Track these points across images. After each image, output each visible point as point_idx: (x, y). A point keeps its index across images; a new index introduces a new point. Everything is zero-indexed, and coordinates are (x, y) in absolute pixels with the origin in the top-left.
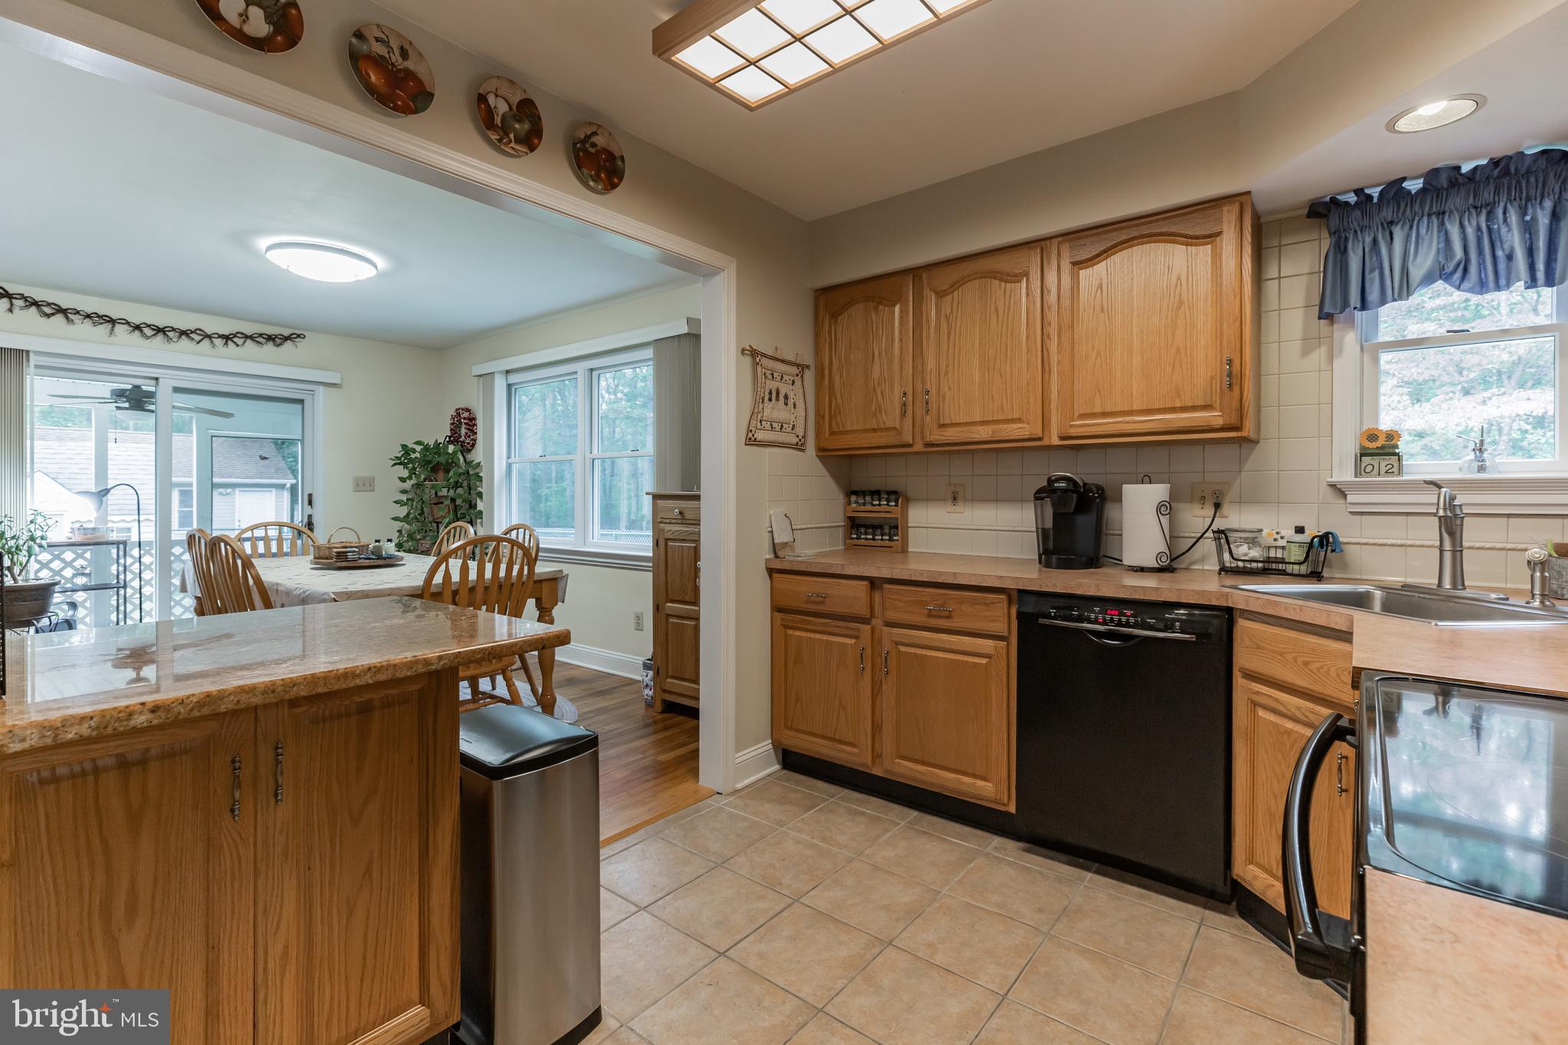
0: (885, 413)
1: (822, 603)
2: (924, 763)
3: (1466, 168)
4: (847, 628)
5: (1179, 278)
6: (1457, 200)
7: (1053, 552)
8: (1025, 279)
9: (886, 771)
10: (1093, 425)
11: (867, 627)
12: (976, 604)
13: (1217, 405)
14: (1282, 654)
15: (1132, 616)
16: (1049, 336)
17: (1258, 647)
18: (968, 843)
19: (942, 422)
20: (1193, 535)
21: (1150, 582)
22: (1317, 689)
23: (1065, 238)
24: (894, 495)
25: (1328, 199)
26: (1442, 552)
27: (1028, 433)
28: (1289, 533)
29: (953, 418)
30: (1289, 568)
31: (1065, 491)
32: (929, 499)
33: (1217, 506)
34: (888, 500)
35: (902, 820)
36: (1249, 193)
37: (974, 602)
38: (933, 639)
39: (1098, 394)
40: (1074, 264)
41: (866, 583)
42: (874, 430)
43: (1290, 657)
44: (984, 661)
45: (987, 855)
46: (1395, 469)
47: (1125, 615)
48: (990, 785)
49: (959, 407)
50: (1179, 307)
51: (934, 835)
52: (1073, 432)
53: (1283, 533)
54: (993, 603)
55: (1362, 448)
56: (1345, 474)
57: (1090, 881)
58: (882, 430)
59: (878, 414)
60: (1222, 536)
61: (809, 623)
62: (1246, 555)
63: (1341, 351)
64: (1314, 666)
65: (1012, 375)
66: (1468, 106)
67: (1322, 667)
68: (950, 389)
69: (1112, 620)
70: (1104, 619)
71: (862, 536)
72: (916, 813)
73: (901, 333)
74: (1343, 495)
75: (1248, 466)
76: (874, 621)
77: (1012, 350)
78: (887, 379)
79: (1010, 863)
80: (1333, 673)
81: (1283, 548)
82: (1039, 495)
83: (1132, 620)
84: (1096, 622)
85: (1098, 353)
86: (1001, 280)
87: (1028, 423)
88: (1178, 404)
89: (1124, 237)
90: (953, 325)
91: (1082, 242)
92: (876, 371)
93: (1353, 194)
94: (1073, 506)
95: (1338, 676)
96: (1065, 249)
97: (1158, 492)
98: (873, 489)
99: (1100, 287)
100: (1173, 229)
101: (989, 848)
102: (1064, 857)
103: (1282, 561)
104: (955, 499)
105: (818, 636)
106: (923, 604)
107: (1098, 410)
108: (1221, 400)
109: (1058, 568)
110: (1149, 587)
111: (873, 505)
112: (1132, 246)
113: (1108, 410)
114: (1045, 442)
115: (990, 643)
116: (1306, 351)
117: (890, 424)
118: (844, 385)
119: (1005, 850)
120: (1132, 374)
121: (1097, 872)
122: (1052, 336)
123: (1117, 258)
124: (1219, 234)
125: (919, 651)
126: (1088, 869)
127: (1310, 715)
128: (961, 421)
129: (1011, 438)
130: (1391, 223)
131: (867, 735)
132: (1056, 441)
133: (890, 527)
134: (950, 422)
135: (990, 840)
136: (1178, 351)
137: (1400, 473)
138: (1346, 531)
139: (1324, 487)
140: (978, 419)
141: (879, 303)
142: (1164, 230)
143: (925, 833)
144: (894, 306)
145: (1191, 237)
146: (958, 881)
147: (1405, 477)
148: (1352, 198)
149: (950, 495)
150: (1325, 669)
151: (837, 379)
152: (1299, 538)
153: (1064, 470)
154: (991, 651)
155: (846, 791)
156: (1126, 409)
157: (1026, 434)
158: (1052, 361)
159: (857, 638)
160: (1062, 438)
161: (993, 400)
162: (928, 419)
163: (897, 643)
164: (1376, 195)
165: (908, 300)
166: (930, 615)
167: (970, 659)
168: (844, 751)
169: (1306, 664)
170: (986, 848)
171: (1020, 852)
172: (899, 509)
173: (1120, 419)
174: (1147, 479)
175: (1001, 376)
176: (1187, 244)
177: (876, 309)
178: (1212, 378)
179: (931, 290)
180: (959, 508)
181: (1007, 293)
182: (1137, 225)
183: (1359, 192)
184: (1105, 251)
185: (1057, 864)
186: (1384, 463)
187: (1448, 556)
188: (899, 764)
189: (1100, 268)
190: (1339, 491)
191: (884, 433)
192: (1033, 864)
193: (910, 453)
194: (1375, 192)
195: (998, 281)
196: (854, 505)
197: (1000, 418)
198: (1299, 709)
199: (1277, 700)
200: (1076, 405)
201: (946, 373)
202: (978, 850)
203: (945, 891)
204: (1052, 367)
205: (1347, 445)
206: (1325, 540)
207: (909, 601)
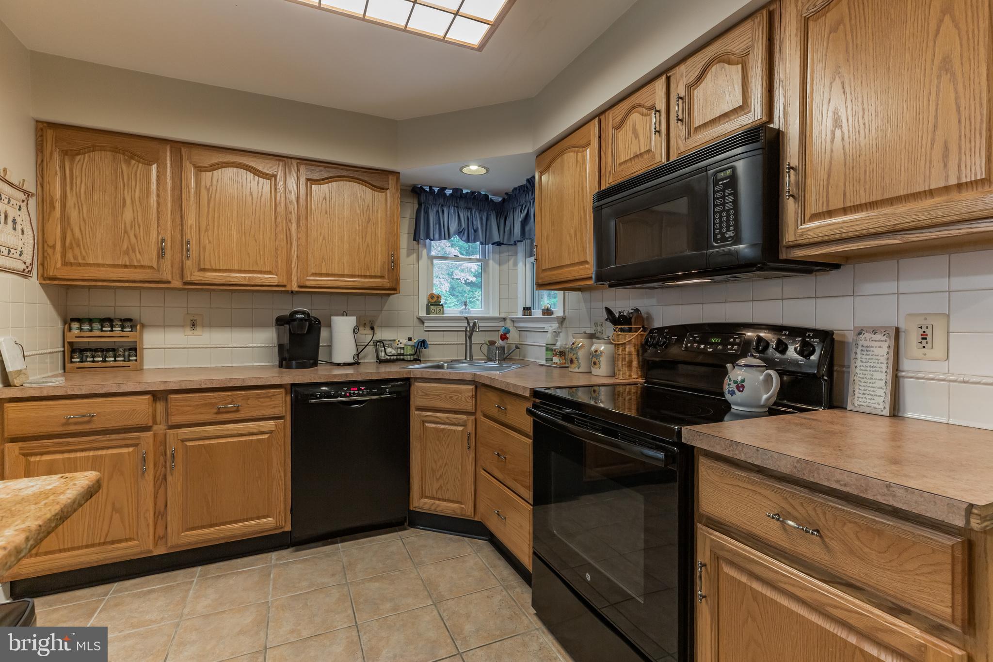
0: (139, 252)
1: (89, 422)
2: (211, 526)
3: (465, 191)
4: (124, 439)
5: (368, 206)
6: (462, 204)
7: (291, 359)
8: (273, 179)
9: (172, 547)
10: (321, 280)
11: (149, 434)
12: (260, 398)
13: (386, 277)
14: (439, 396)
15: (365, 389)
16: (290, 221)
17: (427, 394)
18: (257, 566)
19: (202, 267)
20: (363, 344)
21: (349, 371)
22: (457, 407)
23: (301, 161)
24: (128, 322)
25: (419, 186)
26: (466, 346)
27: (277, 281)
28: (404, 341)
29: (213, 263)
30: (407, 358)
31: (301, 319)
32: (164, 325)
33: (372, 328)
34: (123, 327)
35: (192, 577)
36: (399, 173)
37: (258, 397)
38: (223, 430)
39: (324, 262)
40: (308, 180)
41: (147, 397)
42: (126, 266)
43: (443, 396)
44: (266, 436)
45: (276, 566)
46: (442, 312)
47: (361, 390)
48: (271, 519)
49: (219, 258)
50: (368, 222)
51: (228, 574)
52: (308, 283)
53: (401, 341)
54: (274, 395)
55: (429, 302)
56: (423, 314)
57: (342, 547)
58: (135, 267)
59: (131, 252)
60: (380, 344)
61: (68, 444)
62: (391, 352)
63: (422, 257)
64: (454, 398)
65: (264, 242)
66: (483, 171)
67: (458, 398)
68: (210, 242)
69: (354, 394)
70: (350, 393)
71: (88, 359)
72: (199, 568)
73: (158, 189)
74: (423, 323)
75: (386, 308)
76: (155, 428)
77: (264, 224)
78: (141, 225)
79: (294, 562)
80: (463, 399)
81: (403, 348)
82: (280, 321)
83: (365, 392)
84: (345, 396)
85: (324, 238)
86: (255, 174)
87: (277, 275)
88: (368, 274)
89: (339, 174)
90: (213, 196)
91: (313, 168)
92: (128, 215)
93: (428, 188)
94: (306, 330)
95: (466, 400)
96: (302, 168)
97: (351, 321)
98: (102, 317)
99: (325, 198)
100: (366, 179)
101: (273, 561)
102: (320, 543)
103: (403, 355)
104: (193, 325)
105: (79, 454)
106: (212, 405)
107: (324, 271)
108: (388, 274)
109: (297, 368)
110: (349, 373)
111: (102, 331)
112: (343, 181)
113: (330, 272)
114: (288, 288)
115: (272, 422)
116: (408, 255)
117: (147, 263)
118: (84, 220)
119: (284, 557)
120: (344, 254)
121: (342, 542)
122: (292, 221)
123: (335, 185)
124: (387, 189)
125: (207, 442)
126: (337, 543)
127: (452, 420)
128: (221, 268)
129: (264, 284)
130: (442, 205)
131: (148, 525)
132: (295, 288)
133: (125, 349)
134: (210, 268)
135: (270, 557)
136: (368, 245)
137: (443, 313)
138: (431, 339)
139: (415, 319)
140: (236, 268)
141: (132, 158)
142: (361, 178)
143: (219, 576)
144: (151, 165)
145: (374, 186)
146: (273, 589)
147: (445, 315)
148: (427, 189)
149: (189, 322)
150: (460, 398)
151: (74, 214)
152: (410, 343)
153: (301, 306)
154: (273, 428)
155: (116, 584)
156: (340, 273)
157: (276, 282)
158: (292, 237)
159: (136, 445)
160: (300, 287)
161: (249, 257)
162: (188, 263)
163: (183, 441)
164: (436, 191)
165: (166, 164)
166: (219, 412)
167: (255, 437)
168: (118, 549)
169: (451, 398)
170: (271, 563)
171: (294, 553)
172: (137, 334)
173: (337, 279)
174: (345, 314)
175: (256, 240)
176: (372, 189)
177: (128, 163)
178: (384, 262)
179: (190, 163)
180: (198, 331)
181: (259, 185)
182: (346, 170)
183: (431, 188)
184: (328, 178)
185: (319, 549)
186: (438, 309)
187: (468, 347)
188: (186, 536)
189: (325, 187)
190: (421, 321)
191: (138, 270)
192: (307, 556)
193: (168, 289)
194: (436, 190)
195: (252, 174)
196: (76, 332)
197: (255, 269)
198: (448, 418)
199: (437, 417)
200: (310, 267)
201: (207, 230)
202: (266, 566)
203: (270, 599)
204: (292, 240)
205: (423, 300)
206: (423, 343)
207: (197, 405)
